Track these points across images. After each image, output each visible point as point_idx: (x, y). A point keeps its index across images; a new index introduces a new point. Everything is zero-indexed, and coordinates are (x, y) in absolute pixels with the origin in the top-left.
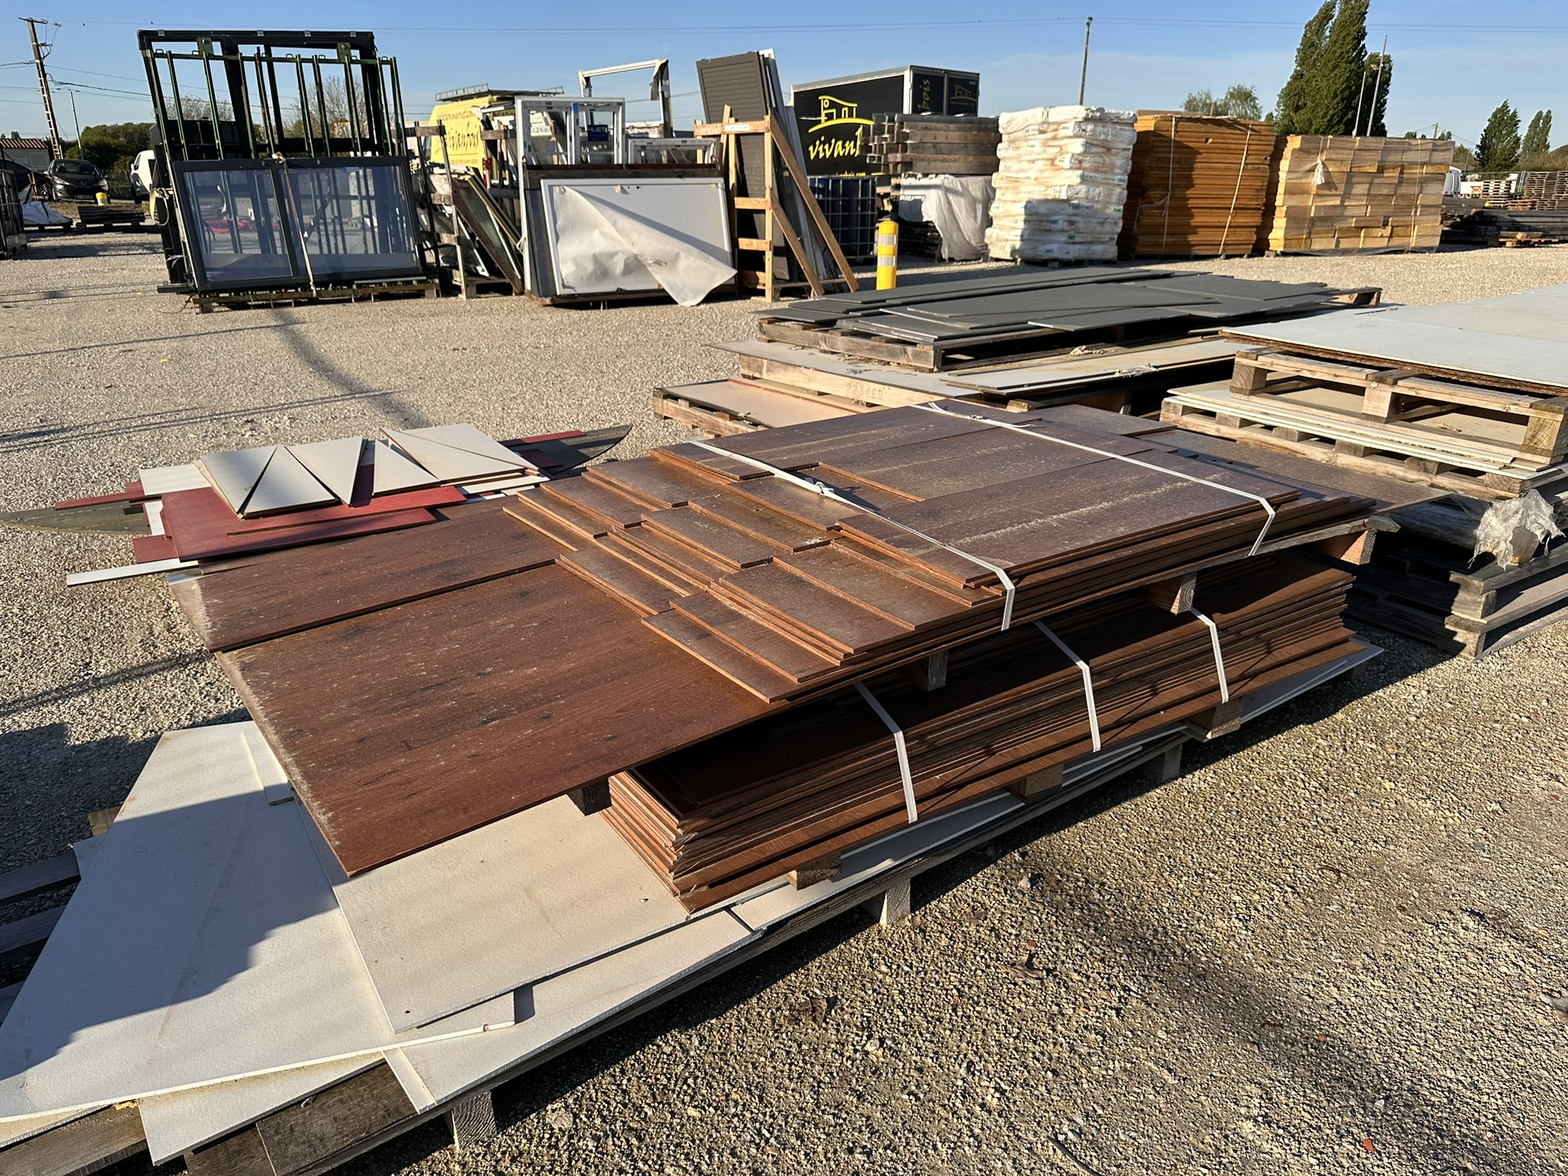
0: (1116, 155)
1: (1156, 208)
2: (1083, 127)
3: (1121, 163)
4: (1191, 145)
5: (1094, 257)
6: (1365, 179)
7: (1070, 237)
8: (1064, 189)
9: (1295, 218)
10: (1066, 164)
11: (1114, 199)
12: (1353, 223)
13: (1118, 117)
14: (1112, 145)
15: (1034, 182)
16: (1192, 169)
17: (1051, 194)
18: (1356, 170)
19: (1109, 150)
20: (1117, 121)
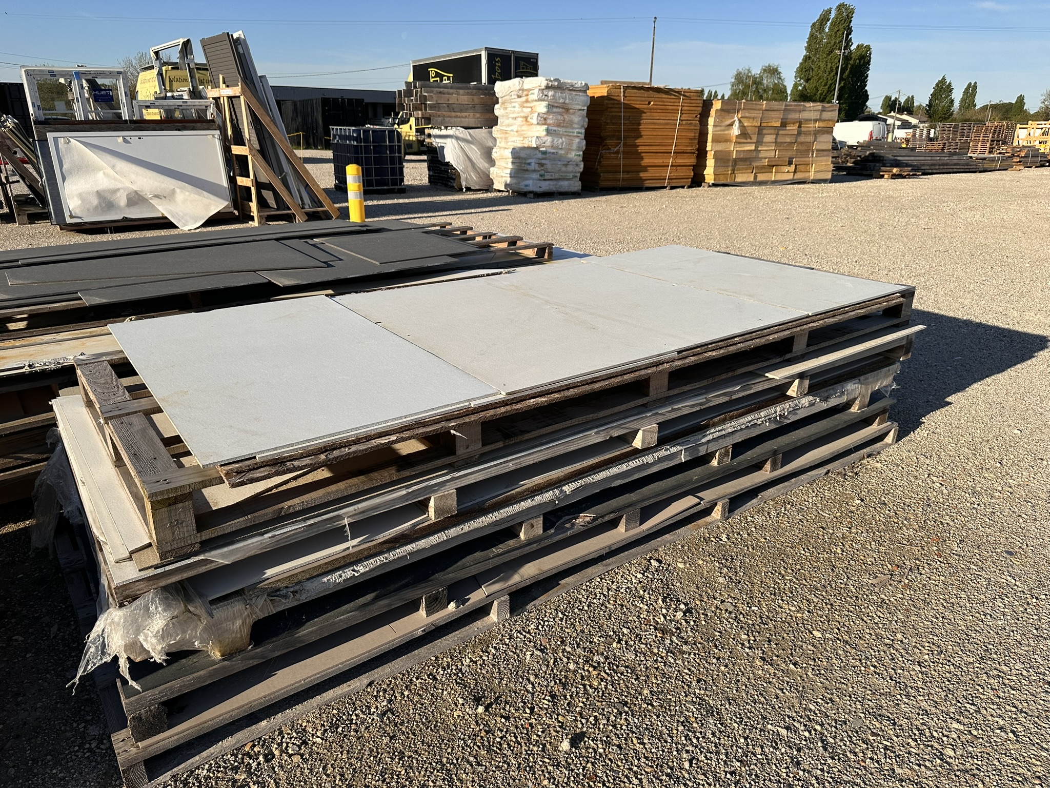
0: (574, 114)
1: (613, 153)
2: (546, 93)
3: (578, 121)
4: (637, 106)
5: (562, 190)
6: (773, 131)
7: (541, 176)
8: (534, 139)
9: (721, 159)
10: (535, 121)
11: (574, 147)
12: (766, 162)
13: (572, 86)
14: (570, 106)
15: (516, 134)
16: (639, 124)
17: (526, 144)
18: (765, 124)
19: (567, 110)
20: (572, 89)
